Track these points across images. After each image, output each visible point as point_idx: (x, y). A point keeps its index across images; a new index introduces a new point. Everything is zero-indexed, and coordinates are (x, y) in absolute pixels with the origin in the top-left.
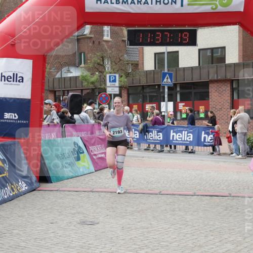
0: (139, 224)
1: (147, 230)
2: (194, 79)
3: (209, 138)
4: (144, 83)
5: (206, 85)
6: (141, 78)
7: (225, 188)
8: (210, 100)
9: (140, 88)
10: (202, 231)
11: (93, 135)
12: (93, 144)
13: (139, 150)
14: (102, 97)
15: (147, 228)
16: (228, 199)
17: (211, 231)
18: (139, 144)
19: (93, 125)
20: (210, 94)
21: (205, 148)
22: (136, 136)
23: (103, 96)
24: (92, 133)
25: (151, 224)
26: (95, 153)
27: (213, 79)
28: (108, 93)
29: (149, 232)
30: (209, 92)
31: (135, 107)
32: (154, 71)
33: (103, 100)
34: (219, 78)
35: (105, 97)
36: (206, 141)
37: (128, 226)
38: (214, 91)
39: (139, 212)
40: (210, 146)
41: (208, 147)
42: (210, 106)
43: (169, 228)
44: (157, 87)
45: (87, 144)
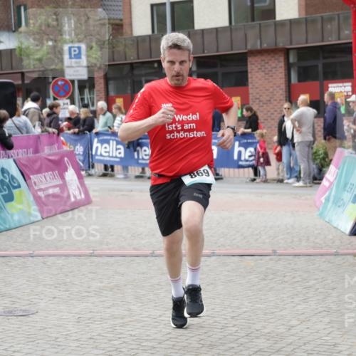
0: (108, 310)
1: (122, 321)
2: (220, 49)
3: (248, 154)
4: (132, 58)
5: (242, 59)
6: (127, 50)
7: (267, 241)
8: (250, 86)
9: (127, 69)
10: (217, 319)
11: (37, 155)
12: (38, 171)
13: (126, 177)
14: (58, 85)
15: (122, 318)
16: (271, 260)
17: (233, 317)
18: (125, 168)
19: (38, 137)
20: (249, 75)
21: (241, 170)
22: (120, 153)
23: (60, 83)
24: (36, 151)
25: (129, 310)
26: (43, 187)
27: (254, 48)
28: (68, 77)
29: (123, 325)
30: (247, 72)
31: (119, 102)
32: (149, 36)
33: (59, 91)
34: (265, 46)
35: (63, 85)
36: (243, 158)
37: (89, 315)
38: (256, 69)
39: (111, 290)
40: (249, 166)
41: (246, 170)
42: (251, 97)
43: (160, 316)
44: (156, 65)
45: (26, 171)
